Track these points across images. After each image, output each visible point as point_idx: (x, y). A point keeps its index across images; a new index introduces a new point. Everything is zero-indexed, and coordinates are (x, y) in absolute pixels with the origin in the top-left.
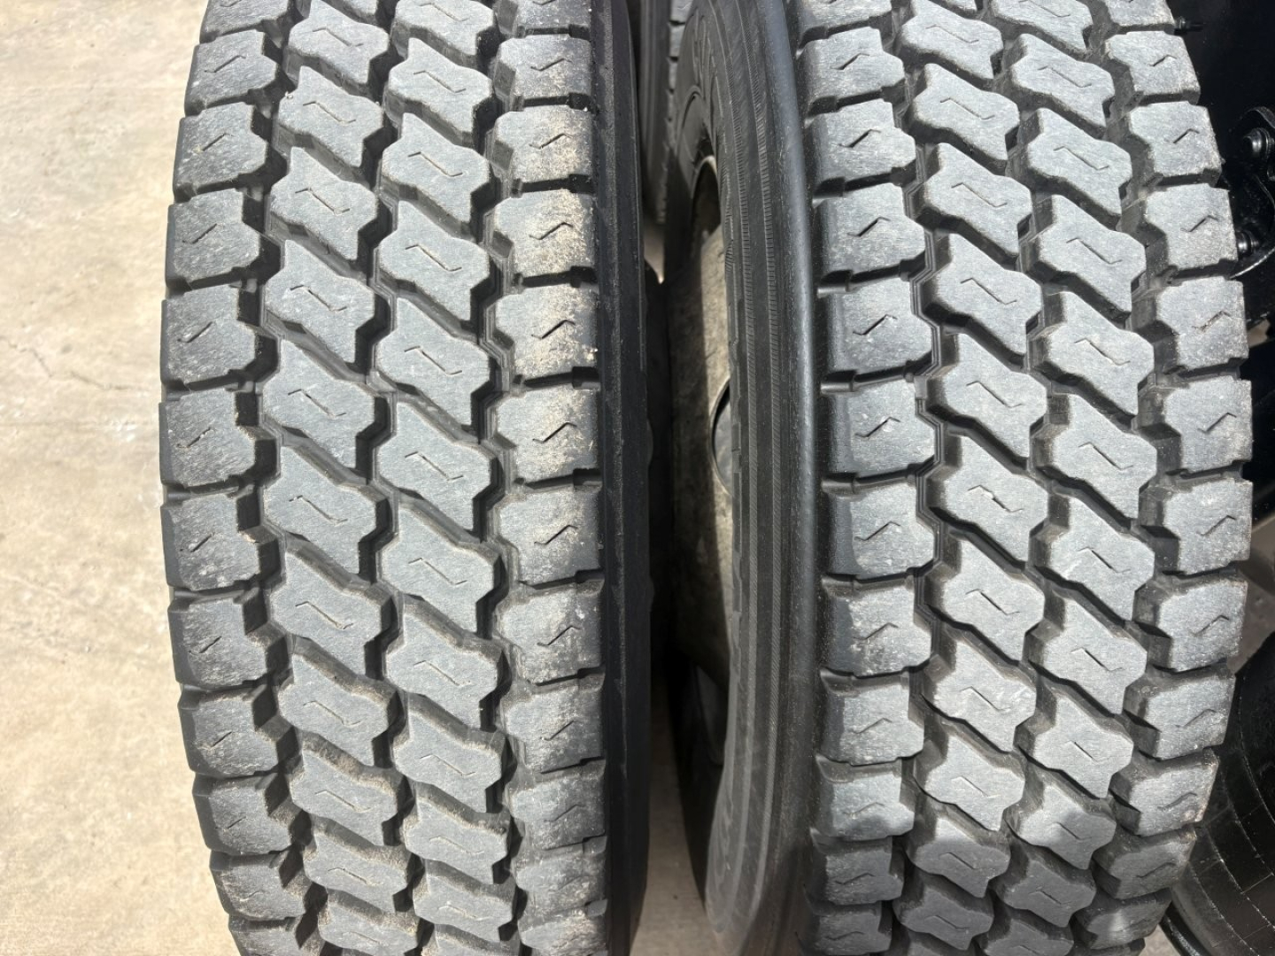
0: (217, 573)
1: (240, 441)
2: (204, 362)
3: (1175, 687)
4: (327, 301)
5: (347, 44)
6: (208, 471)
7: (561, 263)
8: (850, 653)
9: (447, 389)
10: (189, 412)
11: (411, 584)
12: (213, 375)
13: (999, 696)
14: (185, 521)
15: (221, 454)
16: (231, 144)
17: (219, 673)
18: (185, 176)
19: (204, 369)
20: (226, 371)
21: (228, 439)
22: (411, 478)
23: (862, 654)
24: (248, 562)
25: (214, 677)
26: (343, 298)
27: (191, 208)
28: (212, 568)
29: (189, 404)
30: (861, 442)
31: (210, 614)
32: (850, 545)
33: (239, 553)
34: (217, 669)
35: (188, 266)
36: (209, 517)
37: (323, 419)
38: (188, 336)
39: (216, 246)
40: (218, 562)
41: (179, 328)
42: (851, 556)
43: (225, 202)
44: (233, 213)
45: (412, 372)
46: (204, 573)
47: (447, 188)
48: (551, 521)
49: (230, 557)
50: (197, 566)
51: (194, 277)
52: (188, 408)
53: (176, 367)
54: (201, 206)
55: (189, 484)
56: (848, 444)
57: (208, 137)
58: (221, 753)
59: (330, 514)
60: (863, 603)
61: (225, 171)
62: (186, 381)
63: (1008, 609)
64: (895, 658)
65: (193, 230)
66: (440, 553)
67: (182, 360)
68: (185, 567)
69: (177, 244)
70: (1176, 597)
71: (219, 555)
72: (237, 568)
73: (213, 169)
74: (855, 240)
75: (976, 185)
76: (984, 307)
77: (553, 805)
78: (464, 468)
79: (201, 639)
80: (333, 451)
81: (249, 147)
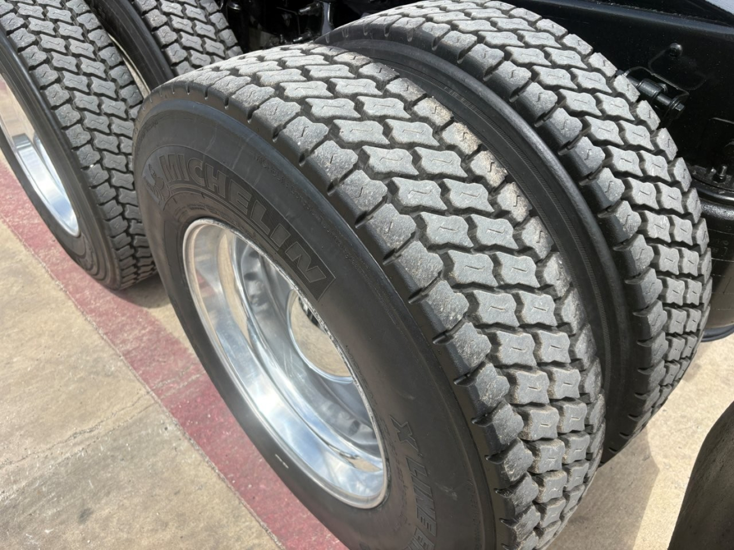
0: (456, 315)
1: (434, 258)
2: (400, 236)
3: (688, 197)
4: (424, 192)
5: (339, 107)
6: (430, 276)
7: (475, 145)
8: (624, 232)
9: (480, 202)
10: (409, 257)
11: (515, 279)
12: (406, 239)
13: (661, 223)
14: (434, 301)
15: (430, 266)
16: (340, 156)
17: (477, 358)
18: (333, 175)
19: (401, 239)
20: (410, 235)
21: (429, 259)
22: (492, 239)
23: (627, 230)
24: (465, 304)
25: (475, 362)
26: (427, 188)
27: (347, 185)
28: (453, 314)
29: (406, 254)
30: (587, 161)
31: (463, 334)
32: (605, 195)
33: (459, 301)
34: (475, 357)
35: (365, 205)
36: (441, 294)
37: (454, 234)
38: (387, 230)
39: (370, 193)
40: (454, 310)
41: (381, 229)
42: (607, 200)
43: (359, 176)
44: (365, 179)
45: (467, 202)
46: (451, 318)
47: (424, 137)
48: (535, 232)
49: (457, 305)
50: (448, 317)
51: (371, 208)
52: (407, 256)
53: (391, 244)
54: (351, 182)
55: (426, 286)
56: (584, 164)
57: (328, 158)
58: (491, 396)
59: (478, 267)
60: (619, 212)
61: (346, 166)
62: (398, 247)
63: (649, 193)
64: (634, 226)
65: (356, 192)
66: (517, 261)
67: (392, 240)
68: (444, 320)
69: (354, 200)
70: (675, 169)
71: (453, 307)
72: (461, 309)
73: (342, 168)
74: (539, 103)
75: (552, 74)
76: (583, 106)
77: (585, 344)
78: (504, 226)
79: (464, 347)
80: (464, 243)
81: (348, 154)
